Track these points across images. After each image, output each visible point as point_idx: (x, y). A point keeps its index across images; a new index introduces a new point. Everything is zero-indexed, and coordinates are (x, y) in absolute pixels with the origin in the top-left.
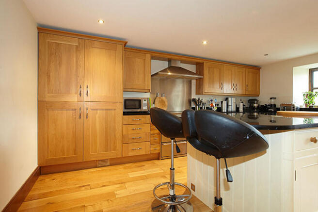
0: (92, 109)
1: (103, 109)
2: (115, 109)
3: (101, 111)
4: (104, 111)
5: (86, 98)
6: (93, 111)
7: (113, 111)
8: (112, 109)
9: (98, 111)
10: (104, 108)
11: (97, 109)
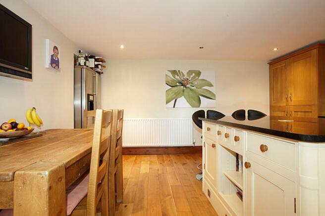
0: (295, 112)
1: (302, 112)
2: (311, 112)
3: (301, 113)
4: (303, 113)
5: (290, 103)
6: (296, 113)
7: (310, 113)
8: (308, 112)
9: (299, 113)
10: (303, 110)
11: (298, 112)
